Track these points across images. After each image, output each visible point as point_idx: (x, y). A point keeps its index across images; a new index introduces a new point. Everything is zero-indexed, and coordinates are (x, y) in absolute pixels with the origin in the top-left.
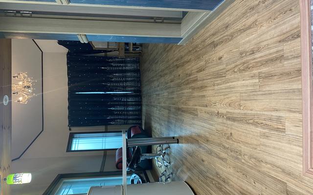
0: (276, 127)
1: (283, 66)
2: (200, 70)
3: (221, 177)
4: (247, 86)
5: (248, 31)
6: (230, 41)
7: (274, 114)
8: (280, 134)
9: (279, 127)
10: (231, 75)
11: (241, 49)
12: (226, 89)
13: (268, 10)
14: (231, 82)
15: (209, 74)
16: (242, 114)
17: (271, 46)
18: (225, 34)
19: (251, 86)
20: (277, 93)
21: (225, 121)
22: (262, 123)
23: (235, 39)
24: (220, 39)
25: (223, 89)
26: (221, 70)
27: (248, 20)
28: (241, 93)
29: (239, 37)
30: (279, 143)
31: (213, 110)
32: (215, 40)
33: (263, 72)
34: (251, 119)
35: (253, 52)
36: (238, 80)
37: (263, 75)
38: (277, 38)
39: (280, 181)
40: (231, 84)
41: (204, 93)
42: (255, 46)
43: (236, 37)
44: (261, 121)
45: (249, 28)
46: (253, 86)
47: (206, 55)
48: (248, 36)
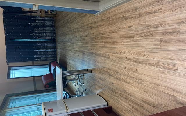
0: (171, 68)
1: (179, 36)
2: (113, 32)
3: (127, 92)
4: (151, 45)
5: (154, 14)
6: (138, 18)
7: (170, 61)
8: (174, 72)
9: (173, 68)
10: (138, 38)
11: (147, 24)
12: (133, 45)
13: (170, 4)
14: (138, 41)
15: (120, 35)
16: (146, 60)
17: (171, 25)
18: (135, 13)
19: (154, 45)
20: (173, 51)
21: (132, 63)
22: (160, 66)
23: (143, 17)
24: (130, 16)
25: (131, 45)
26: (130, 34)
27: (155, 8)
28: (145, 48)
29: (146, 16)
30: (173, 77)
31: (122, 56)
32: (126, 16)
33: (164, 38)
34: (153, 63)
35: (157, 27)
36: (144, 41)
37: (164, 40)
38: (176, 21)
39: (172, 95)
40: (138, 42)
41: (115, 46)
42: (159, 23)
43: (144, 16)
44: (160, 65)
45: (155, 12)
46: (156, 45)
47: (118, 24)
48: (153, 16)
